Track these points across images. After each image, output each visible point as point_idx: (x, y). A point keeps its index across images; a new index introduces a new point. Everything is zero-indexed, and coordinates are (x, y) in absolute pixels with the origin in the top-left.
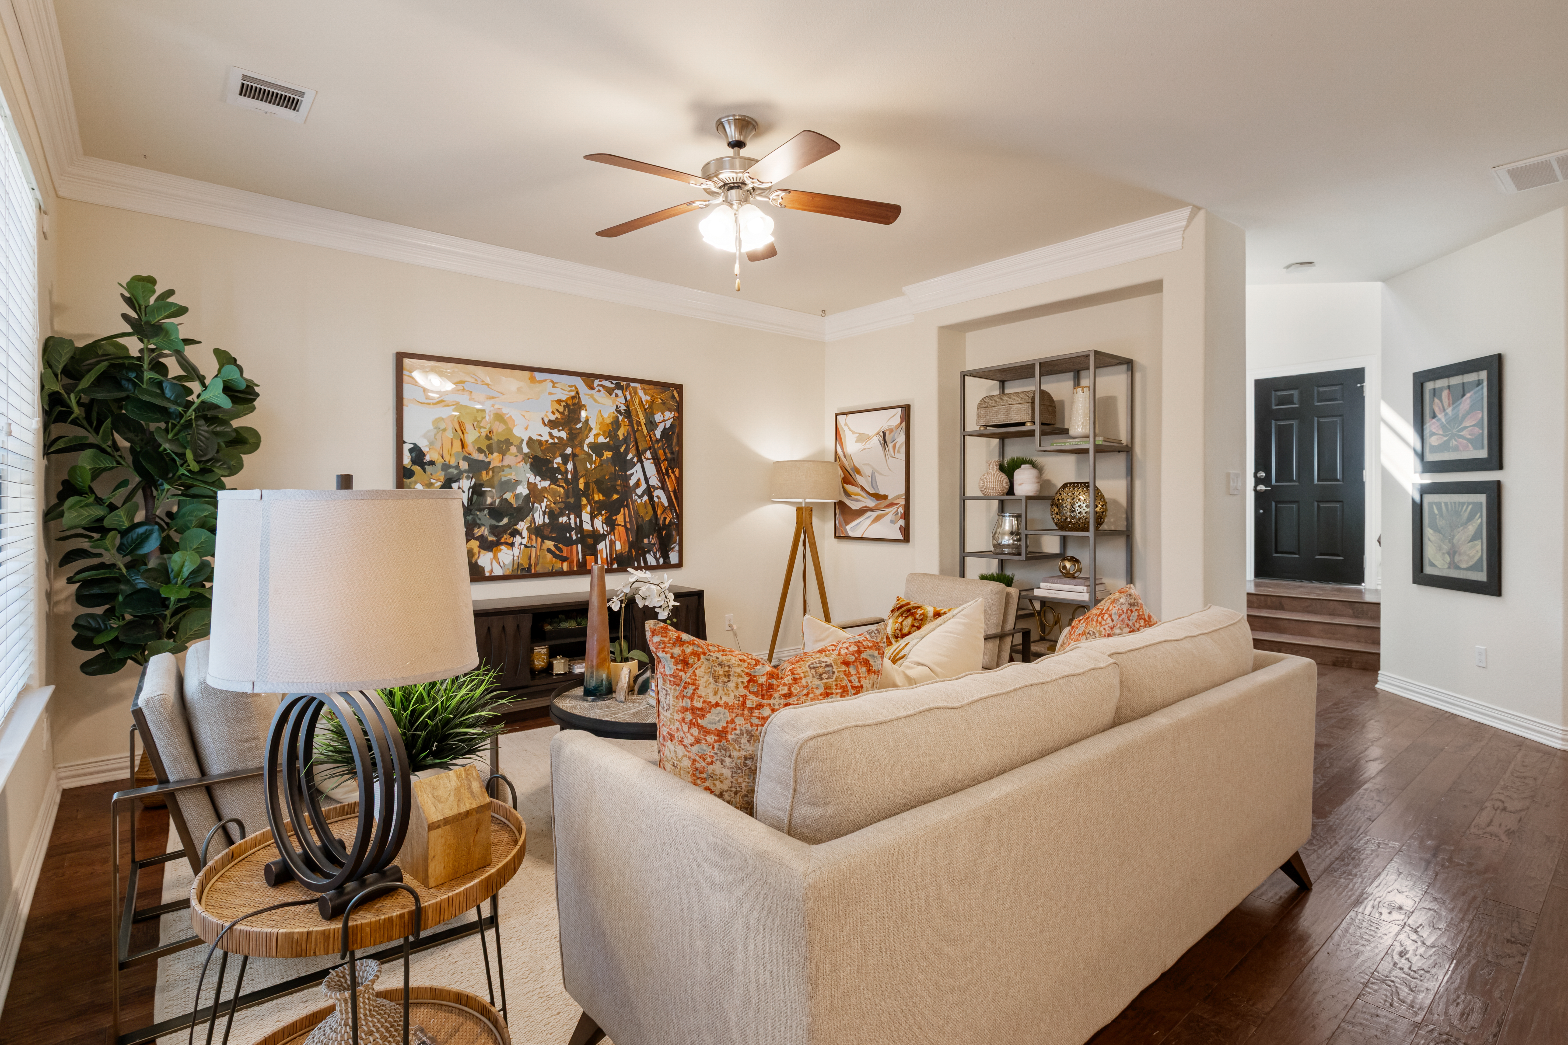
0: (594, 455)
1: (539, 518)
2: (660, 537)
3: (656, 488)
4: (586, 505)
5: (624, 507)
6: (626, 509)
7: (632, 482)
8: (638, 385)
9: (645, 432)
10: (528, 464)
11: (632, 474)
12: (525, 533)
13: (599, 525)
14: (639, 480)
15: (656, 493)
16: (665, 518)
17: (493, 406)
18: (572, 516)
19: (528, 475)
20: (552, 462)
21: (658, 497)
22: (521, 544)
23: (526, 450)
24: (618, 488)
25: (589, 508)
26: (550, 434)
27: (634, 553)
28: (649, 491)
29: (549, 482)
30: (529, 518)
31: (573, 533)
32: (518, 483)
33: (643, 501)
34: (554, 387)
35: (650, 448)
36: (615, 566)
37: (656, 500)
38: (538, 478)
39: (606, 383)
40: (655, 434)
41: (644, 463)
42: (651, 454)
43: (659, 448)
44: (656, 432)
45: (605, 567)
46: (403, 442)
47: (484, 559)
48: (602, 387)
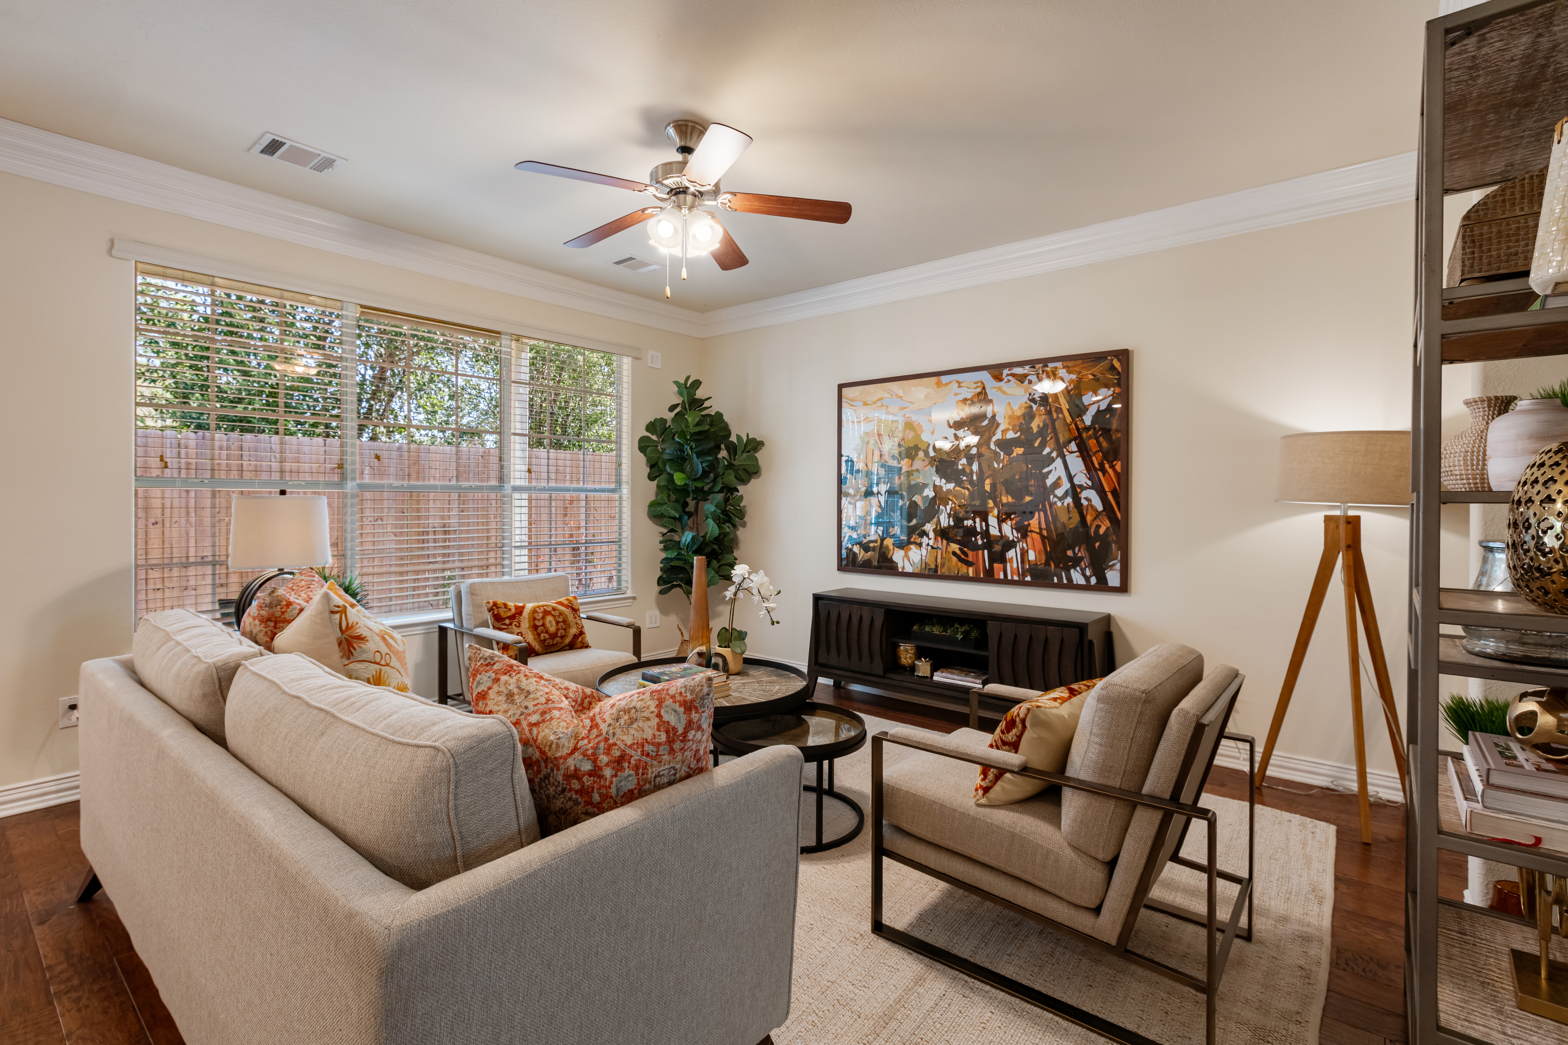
0: (1002, 453)
1: (945, 521)
2: (1090, 549)
3: (1083, 488)
4: (993, 508)
5: (1039, 511)
6: (1042, 514)
7: (1049, 482)
8: (1059, 364)
9: (1069, 420)
10: (934, 468)
11: (1050, 472)
12: (932, 535)
13: (1008, 529)
14: (1059, 478)
15: (1084, 494)
16: (1098, 527)
17: (904, 416)
18: (978, 520)
19: (934, 478)
20: (957, 464)
21: (1087, 499)
22: (928, 545)
23: (932, 456)
24: (1032, 489)
25: (996, 512)
26: (956, 436)
27: (1052, 566)
28: (1075, 491)
29: (953, 485)
30: (935, 520)
31: (979, 537)
32: (925, 486)
33: (1065, 504)
34: (959, 387)
35: (1075, 439)
36: (1028, 578)
37: (1085, 502)
38: (944, 481)
39: (1018, 371)
40: (1082, 420)
41: (1067, 458)
42: (1077, 445)
43: (1090, 437)
44: (1084, 417)
45: (1016, 578)
46: (842, 456)
47: (898, 556)
48: (1013, 375)
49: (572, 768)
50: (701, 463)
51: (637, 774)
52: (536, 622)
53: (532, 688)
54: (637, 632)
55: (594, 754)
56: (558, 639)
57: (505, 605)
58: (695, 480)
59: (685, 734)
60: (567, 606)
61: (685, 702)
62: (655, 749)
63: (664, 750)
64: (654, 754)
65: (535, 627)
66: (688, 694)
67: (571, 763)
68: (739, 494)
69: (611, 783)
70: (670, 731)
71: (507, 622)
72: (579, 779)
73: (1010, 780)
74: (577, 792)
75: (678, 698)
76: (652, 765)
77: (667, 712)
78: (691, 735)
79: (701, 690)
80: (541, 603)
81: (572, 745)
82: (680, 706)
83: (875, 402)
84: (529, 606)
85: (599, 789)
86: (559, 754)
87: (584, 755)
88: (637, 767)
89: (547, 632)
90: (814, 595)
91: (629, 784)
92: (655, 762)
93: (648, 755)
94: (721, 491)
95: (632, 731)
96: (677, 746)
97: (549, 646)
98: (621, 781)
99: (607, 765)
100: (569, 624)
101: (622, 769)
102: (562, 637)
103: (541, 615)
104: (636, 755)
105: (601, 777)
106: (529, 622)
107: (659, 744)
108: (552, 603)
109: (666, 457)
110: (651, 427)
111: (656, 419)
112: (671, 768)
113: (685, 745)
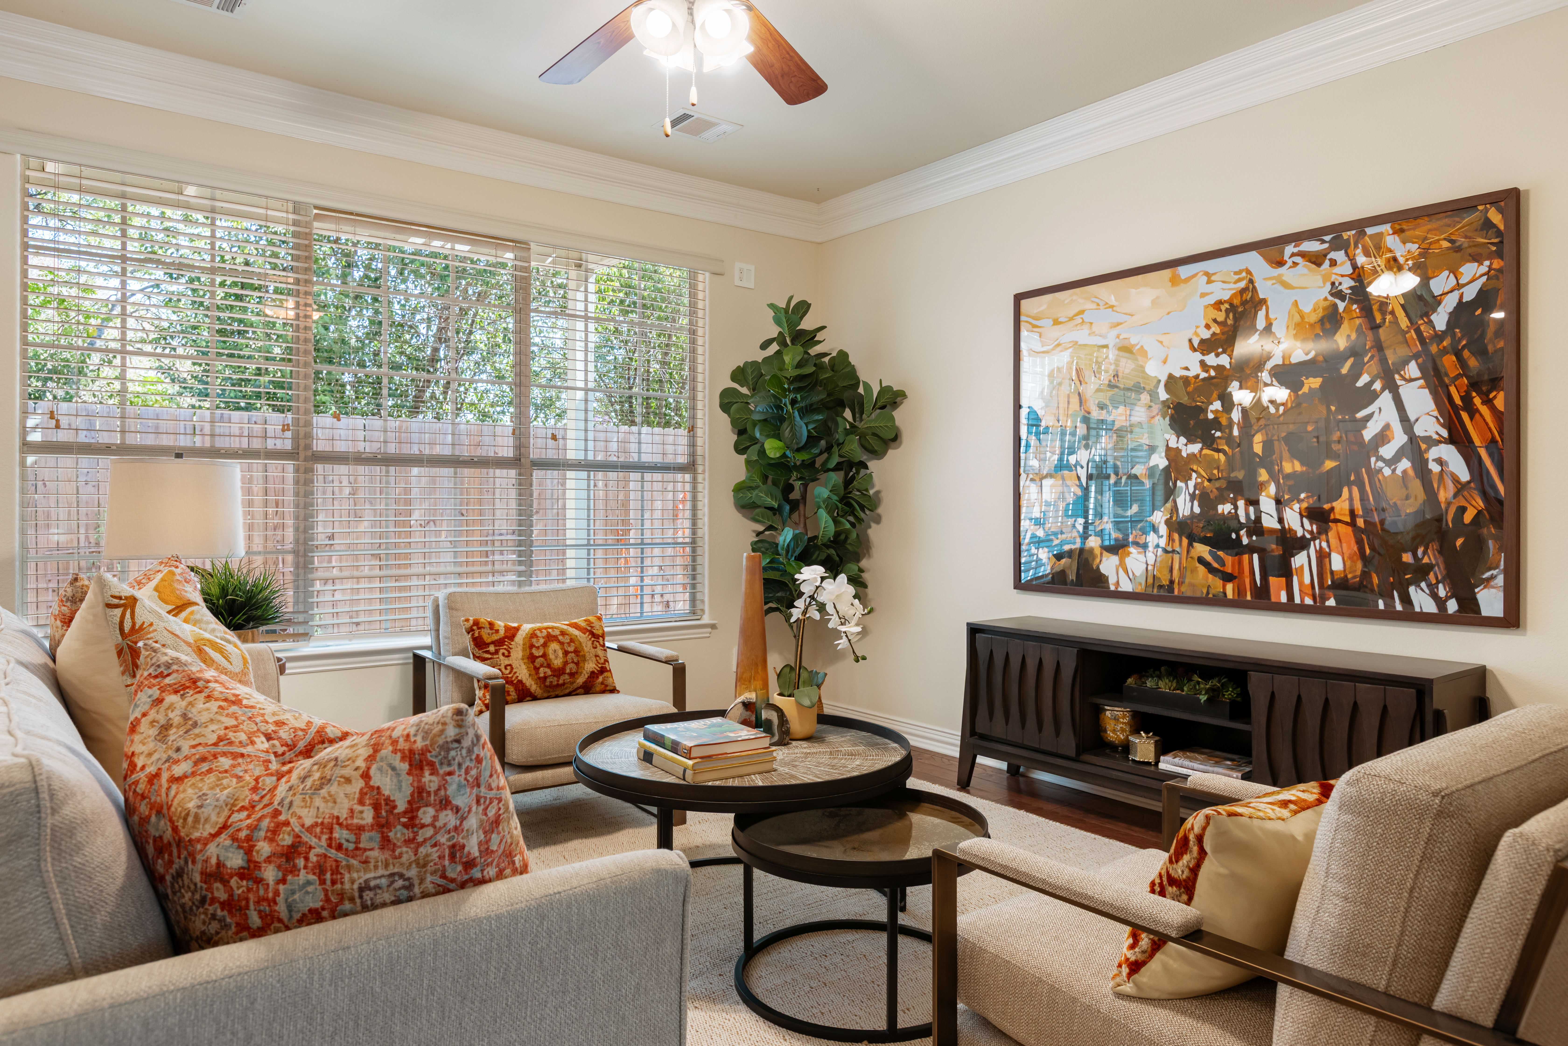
1: (1185, 506)
2: (1446, 550)
3: (1431, 442)
4: (1268, 482)
5: (1349, 484)
6: (1355, 491)
7: (1368, 434)
8: (1386, 228)
9: (1404, 323)
10: (1168, 419)
11: (1371, 416)
12: (1163, 530)
13: (1293, 519)
14: (1387, 427)
15: (1434, 453)
16: (1462, 510)
17: (1118, 337)
18: (1241, 503)
19: (1167, 436)
20: (1204, 411)
21: (1440, 461)
22: (1157, 546)
23: (1163, 395)
24: (1337, 446)
25: (1272, 489)
26: (1203, 363)
27: (1376, 580)
28: (1416, 449)
29: (1199, 446)
30: (1168, 505)
31: (1243, 532)
32: (1152, 449)
33: (1399, 472)
34: (1209, 282)
35: (1416, 357)
36: (1331, 602)
37: (1435, 468)
38: (1183, 440)
39: (1312, 246)
40: (1430, 323)
41: (1401, 390)
42: (1421, 367)
43: (1445, 352)
44: (1433, 317)
45: (1308, 601)
46: (1020, 407)
47: (1108, 565)
48: (1302, 254)
49: (214, 861)
50: (806, 424)
51: (323, 882)
52: (534, 651)
53: (203, 718)
54: (679, 673)
55: (249, 838)
56: (567, 677)
57: (491, 625)
58: (798, 450)
59: (412, 812)
60: (583, 630)
61: (411, 751)
62: (352, 838)
63: (371, 839)
64: (351, 846)
65: (532, 658)
66: (419, 739)
67: (214, 850)
68: (868, 472)
69: (277, 893)
71: (492, 648)
72: (225, 882)
73: (1175, 955)
74: (223, 905)
75: (402, 744)
76: (349, 868)
77: (380, 769)
78: (426, 815)
79: (442, 731)
80: (546, 624)
81: (221, 820)
82: (403, 759)
83: (1071, 319)
84: (527, 627)
85: (258, 902)
86: (196, 835)
87: (234, 839)
88: (320, 870)
89: (549, 666)
90: (968, 624)
91: (308, 898)
92: (354, 862)
93: (339, 847)
94: (838, 467)
95: (318, 802)
96: (398, 833)
97: (552, 687)
98: (293, 892)
99: (268, 860)
100: (584, 656)
101: (294, 871)
102: (572, 675)
103: (542, 641)
104: (319, 846)
105: (259, 881)
106: (524, 650)
107: (360, 829)
108: (562, 625)
109: (756, 417)
110: (738, 375)
111: (746, 363)
112: (392, 875)
113: (416, 834)
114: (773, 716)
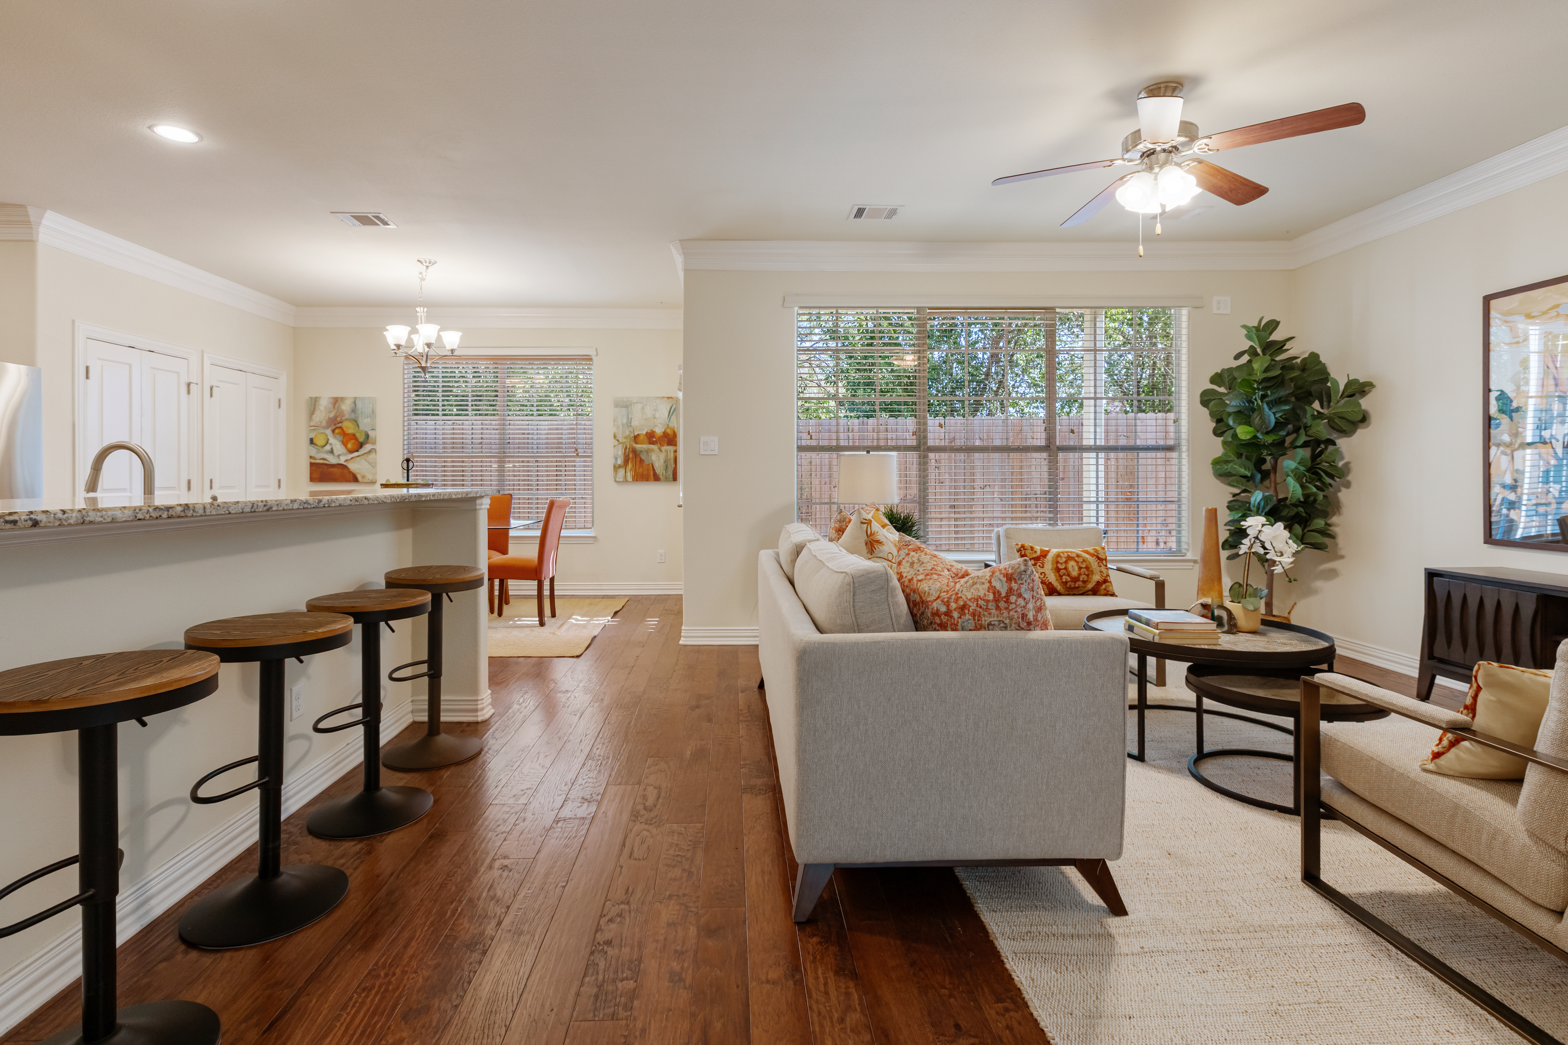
46: (1490, 390)
49: (935, 609)
50: (1274, 414)
51: (974, 620)
52: (1059, 565)
53: (925, 561)
54: (1161, 585)
55: (948, 602)
56: (1080, 583)
57: (1032, 548)
58: (1267, 433)
59: (1007, 597)
60: (1092, 555)
61: (1007, 574)
62: (985, 604)
63: (991, 605)
64: (985, 607)
65: (1058, 570)
66: (1010, 569)
67: (935, 605)
68: (1337, 447)
69: (958, 622)
70: (996, 593)
72: (939, 617)
73: (1467, 749)
75: (1003, 571)
76: (984, 615)
77: (995, 580)
78: (1013, 599)
80: (1067, 550)
81: (937, 595)
82: (1004, 576)
83: (1545, 313)
84: (1054, 551)
85: (951, 625)
86: (929, 599)
87: (943, 601)
88: (974, 615)
89: (1069, 575)
90: (1426, 569)
91: (969, 625)
92: (986, 613)
93: (981, 607)
94: (1305, 445)
95: (972, 590)
96: (1002, 605)
97: (1070, 588)
98: (964, 622)
99: (955, 609)
100: (1092, 571)
101: (964, 614)
102: (1084, 582)
103: (1064, 560)
104: (973, 606)
105: (952, 617)
106: (1053, 564)
107: (988, 601)
108: (1078, 551)
109: (1231, 410)
110: (1217, 378)
111: (1223, 370)
112: (1000, 621)
113: (1009, 606)
114: (1224, 615)
